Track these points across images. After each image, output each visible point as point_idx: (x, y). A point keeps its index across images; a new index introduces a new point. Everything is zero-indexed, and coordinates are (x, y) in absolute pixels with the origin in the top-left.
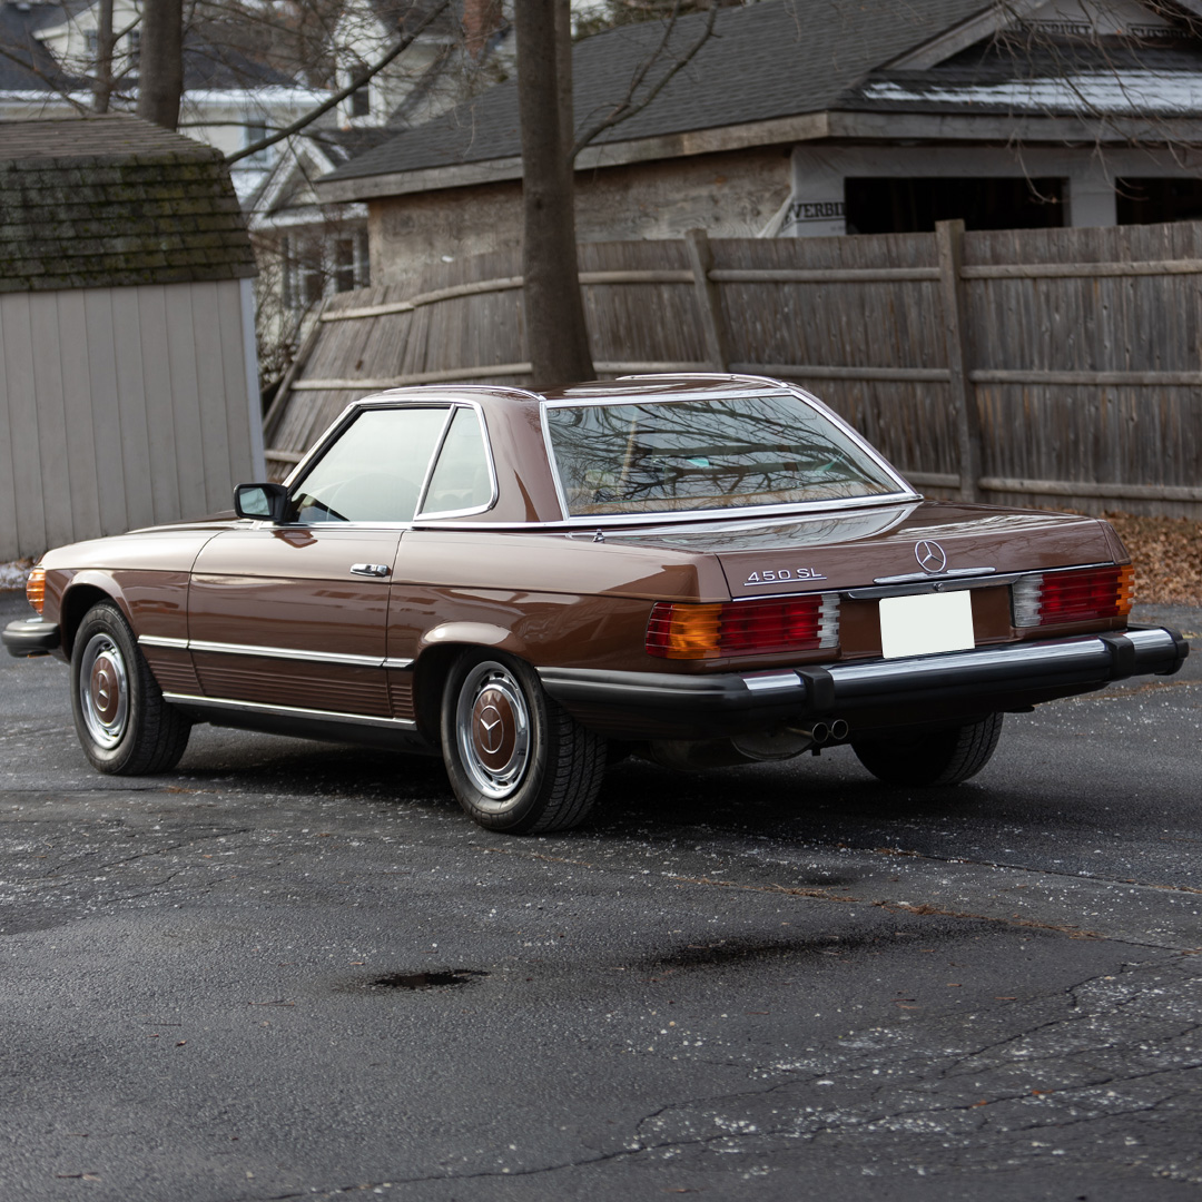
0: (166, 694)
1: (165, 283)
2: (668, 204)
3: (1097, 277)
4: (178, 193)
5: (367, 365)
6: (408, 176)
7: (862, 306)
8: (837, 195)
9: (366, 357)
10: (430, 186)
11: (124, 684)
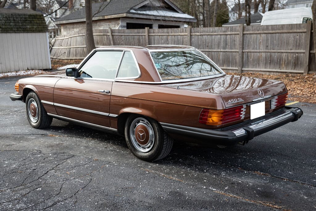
0: (48, 113)
1: (35, 32)
2: (103, 25)
3: (169, 35)
4: (37, 20)
5: (62, 46)
6: (67, 21)
7: (134, 39)
8: (125, 25)
9: (62, 44)
10: (70, 22)
11: (37, 109)
